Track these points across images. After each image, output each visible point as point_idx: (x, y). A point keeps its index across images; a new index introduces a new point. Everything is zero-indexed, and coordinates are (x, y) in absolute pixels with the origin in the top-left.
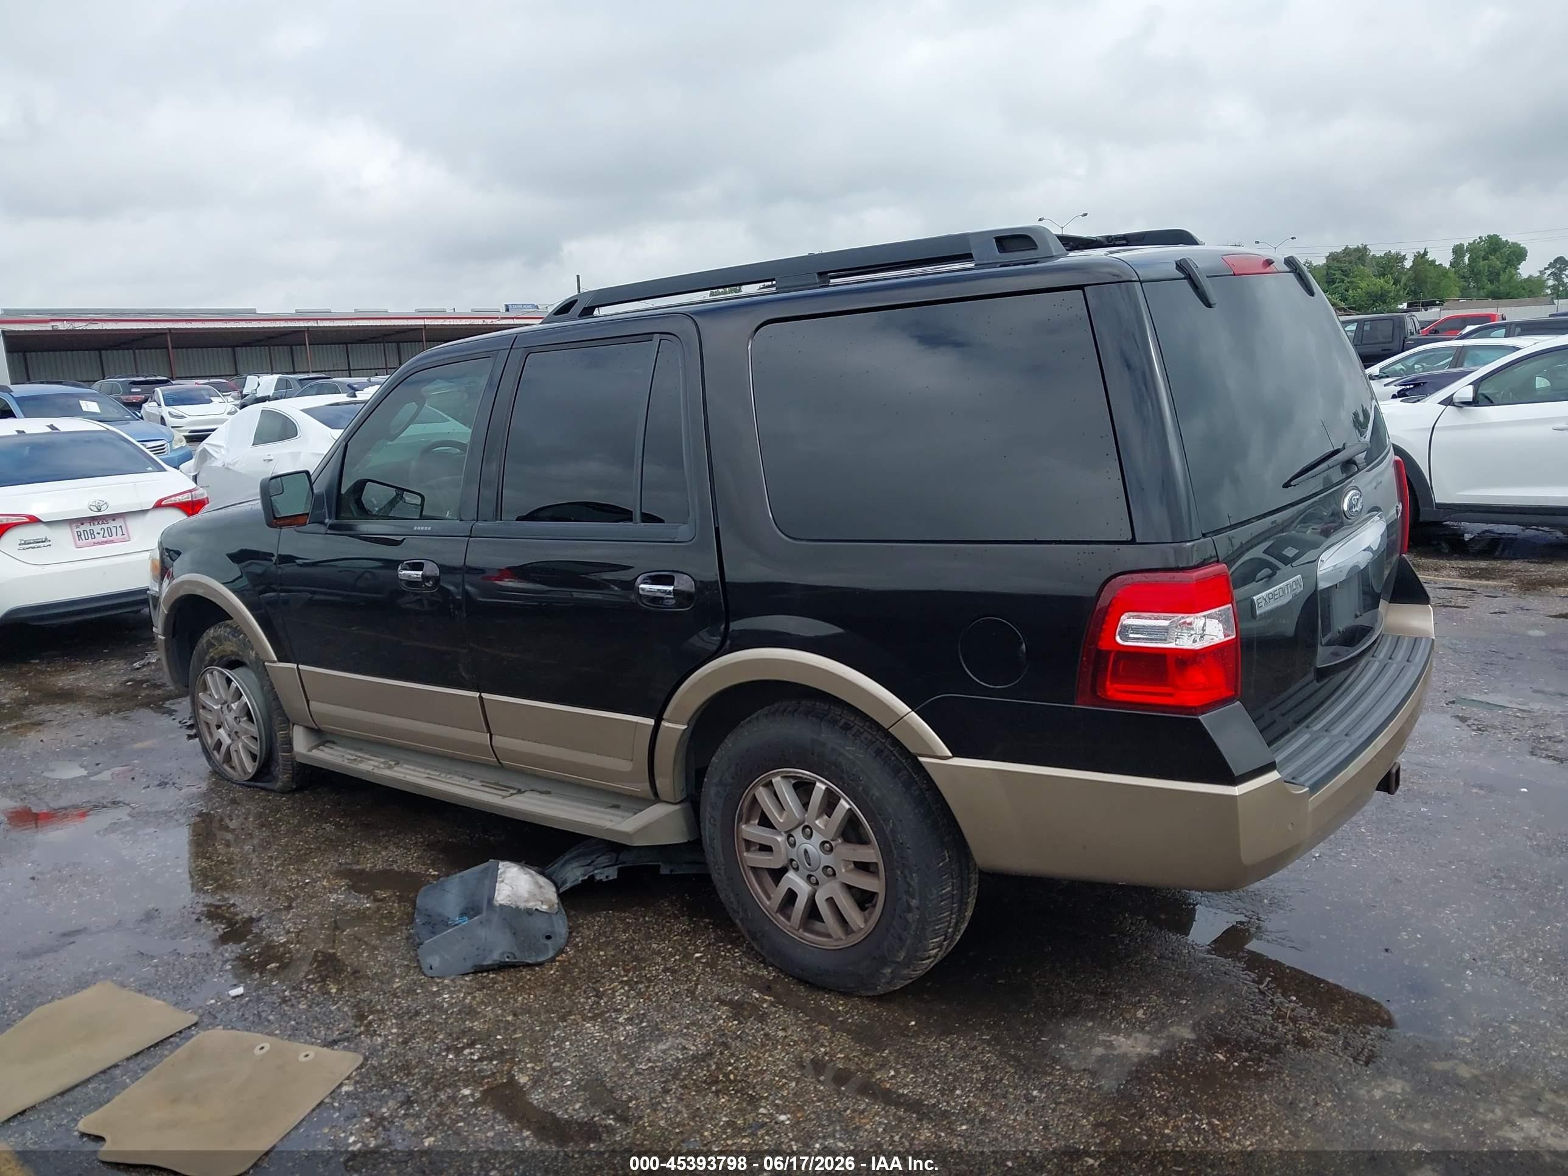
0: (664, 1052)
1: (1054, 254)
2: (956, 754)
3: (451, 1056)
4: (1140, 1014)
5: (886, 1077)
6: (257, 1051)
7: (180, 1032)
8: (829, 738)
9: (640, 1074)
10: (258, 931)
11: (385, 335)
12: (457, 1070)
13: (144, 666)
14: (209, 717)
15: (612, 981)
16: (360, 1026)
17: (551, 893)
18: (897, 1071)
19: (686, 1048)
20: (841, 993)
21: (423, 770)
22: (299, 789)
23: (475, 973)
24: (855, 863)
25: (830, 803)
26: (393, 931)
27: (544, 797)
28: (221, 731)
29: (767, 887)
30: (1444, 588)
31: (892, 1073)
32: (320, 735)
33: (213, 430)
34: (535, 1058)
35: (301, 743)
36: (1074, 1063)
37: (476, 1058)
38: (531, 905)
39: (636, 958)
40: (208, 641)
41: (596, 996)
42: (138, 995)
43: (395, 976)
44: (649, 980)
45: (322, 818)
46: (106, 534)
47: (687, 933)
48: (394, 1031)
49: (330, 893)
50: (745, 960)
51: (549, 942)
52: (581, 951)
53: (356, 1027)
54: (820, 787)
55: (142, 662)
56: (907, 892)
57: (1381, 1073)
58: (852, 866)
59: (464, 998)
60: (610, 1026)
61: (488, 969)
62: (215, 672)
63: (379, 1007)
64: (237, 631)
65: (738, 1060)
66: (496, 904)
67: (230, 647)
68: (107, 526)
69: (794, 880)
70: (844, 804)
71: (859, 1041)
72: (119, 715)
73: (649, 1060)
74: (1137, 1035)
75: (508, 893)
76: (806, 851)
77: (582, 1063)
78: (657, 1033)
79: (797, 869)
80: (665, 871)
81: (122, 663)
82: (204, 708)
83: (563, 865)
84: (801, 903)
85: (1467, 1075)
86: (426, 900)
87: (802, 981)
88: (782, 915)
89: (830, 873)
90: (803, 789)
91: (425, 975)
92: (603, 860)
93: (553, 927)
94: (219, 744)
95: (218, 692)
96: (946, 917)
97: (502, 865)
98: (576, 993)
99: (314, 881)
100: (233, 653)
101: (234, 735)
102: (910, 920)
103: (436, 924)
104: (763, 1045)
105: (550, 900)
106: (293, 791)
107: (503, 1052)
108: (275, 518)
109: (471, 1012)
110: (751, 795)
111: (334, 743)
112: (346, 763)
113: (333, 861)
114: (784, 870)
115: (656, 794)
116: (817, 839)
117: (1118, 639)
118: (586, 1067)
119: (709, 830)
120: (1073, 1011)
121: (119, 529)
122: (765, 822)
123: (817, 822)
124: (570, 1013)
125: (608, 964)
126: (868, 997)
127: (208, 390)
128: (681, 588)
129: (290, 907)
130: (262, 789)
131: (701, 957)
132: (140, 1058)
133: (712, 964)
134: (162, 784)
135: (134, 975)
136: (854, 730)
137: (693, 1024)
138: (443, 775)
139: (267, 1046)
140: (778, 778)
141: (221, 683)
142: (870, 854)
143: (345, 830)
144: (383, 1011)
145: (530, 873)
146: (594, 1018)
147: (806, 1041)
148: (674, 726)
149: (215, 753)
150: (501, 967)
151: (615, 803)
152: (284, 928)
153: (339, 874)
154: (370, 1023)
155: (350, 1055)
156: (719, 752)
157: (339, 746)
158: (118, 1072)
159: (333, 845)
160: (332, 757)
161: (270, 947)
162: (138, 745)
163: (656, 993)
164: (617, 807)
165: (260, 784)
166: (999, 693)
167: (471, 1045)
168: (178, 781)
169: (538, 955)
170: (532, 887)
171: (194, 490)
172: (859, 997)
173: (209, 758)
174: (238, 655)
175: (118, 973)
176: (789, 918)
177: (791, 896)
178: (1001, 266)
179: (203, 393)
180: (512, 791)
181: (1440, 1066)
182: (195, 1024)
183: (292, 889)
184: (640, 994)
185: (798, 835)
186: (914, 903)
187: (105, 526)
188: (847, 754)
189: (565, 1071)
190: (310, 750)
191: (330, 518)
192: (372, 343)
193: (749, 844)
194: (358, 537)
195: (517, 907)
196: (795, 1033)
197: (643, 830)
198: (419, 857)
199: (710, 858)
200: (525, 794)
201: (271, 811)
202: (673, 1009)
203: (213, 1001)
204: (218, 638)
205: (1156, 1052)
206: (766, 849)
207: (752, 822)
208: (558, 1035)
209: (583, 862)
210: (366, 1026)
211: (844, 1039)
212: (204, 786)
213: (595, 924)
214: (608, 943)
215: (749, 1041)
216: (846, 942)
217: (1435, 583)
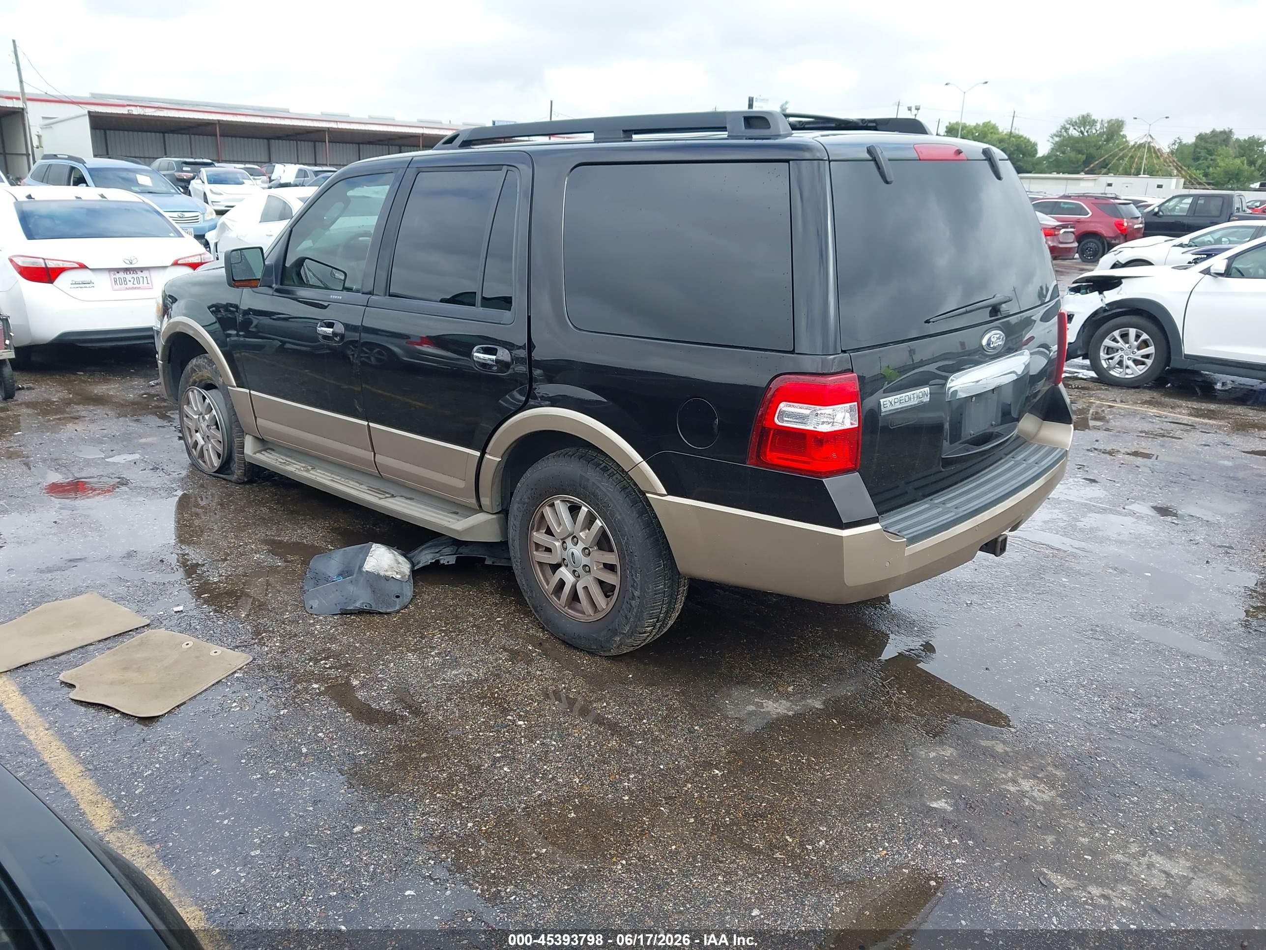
0: (455, 675)
1: (782, 133)
2: (670, 493)
3: (311, 664)
4: (790, 689)
5: (598, 707)
6: (184, 646)
7: (137, 629)
8: (592, 476)
9: (436, 687)
10: (200, 572)
11: (392, 139)
12: (313, 672)
13: (157, 384)
14: (190, 424)
15: (435, 629)
16: (255, 639)
17: (405, 567)
18: (608, 704)
19: (471, 675)
20: (588, 652)
21: (329, 475)
22: (250, 482)
23: (342, 614)
24: (605, 564)
25: (590, 521)
26: (293, 582)
27: (408, 501)
28: (198, 434)
29: (548, 577)
30: (1170, 422)
31: (605, 704)
32: (264, 443)
33: (232, 207)
34: (368, 671)
35: (250, 448)
36: (731, 713)
37: (328, 666)
38: (389, 574)
39: (456, 617)
40: (192, 368)
41: (421, 637)
42: (114, 603)
43: (287, 611)
44: (460, 631)
45: (262, 503)
46: (135, 282)
47: (496, 604)
48: (277, 644)
49: (256, 553)
50: (530, 625)
51: (397, 600)
52: (419, 608)
53: (253, 639)
54: (584, 510)
55: (156, 382)
56: (633, 586)
57: (942, 743)
58: (602, 566)
59: (331, 629)
60: (423, 655)
61: (351, 613)
62: (195, 391)
63: (271, 629)
64: (211, 362)
65: (504, 685)
66: (364, 570)
67: (206, 373)
68: (137, 275)
69: (565, 573)
70: (599, 523)
71: (590, 683)
72: (133, 418)
73: (444, 679)
74: (783, 701)
75: (374, 564)
76: (573, 554)
77: (397, 677)
78: (455, 663)
79: (567, 566)
80: (488, 562)
81: (142, 380)
82: (187, 417)
83: (421, 551)
84: (567, 589)
85: (1000, 751)
86: (317, 563)
87: (564, 642)
88: (555, 596)
89: (587, 569)
90: (574, 510)
91: (306, 612)
92: (448, 550)
93: (402, 590)
94: (196, 444)
95: (197, 406)
96: (658, 605)
97: (375, 546)
98: (408, 634)
99: (246, 544)
100: (209, 378)
101: (206, 438)
102: (634, 606)
103: (319, 579)
104: (524, 679)
105: (404, 573)
106: (244, 483)
107: (348, 665)
108: (234, 280)
109: (333, 639)
110: (539, 513)
111: (273, 450)
112: (278, 465)
113: (262, 533)
114: (558, 566)
115: (480, 506)
116: (581, 545)
117: (776, 419)
118: (400, 679)
119: (513, 534)
120: (745, 681)
121: (145, 279)
122: (549, 532)
123: (581, 534)
124: (400, 646)
125: (434, 618)
126: (606, 657)
127: (241, 173)
128: (501, 358)
129: (226, 560)
130: (224, 479)
131: (500, 621)
132: (107, 642)
133: (506, 627)
134: (155, 469)
135: (113, 591)
136: (610, 471)
137: (482, 661)
138: (343, 480)
139: (191, 644)
140: (559, 501)
141: (199, 399)
142: (612, 558)
143: (276, 513)
144: (273, 632)
145: (393, 553)
146: (415, 651)
147: (554, 679)
148: (493, 458)
149: (193, 450)
150: (361, 612)
151: (455, 510)
152: (219, 573)
153: (265, 542)
154: (263, 638)
155: (244, 655)
156: (522, 480)
157: (277, 453)
158: (91, 648)
159: (264, 521)
160: (270, 460)
161: (207, 583)
162: (143, 440)
163: (463, 640)
164: (456, 513)
165: (222, 476)
166: (699, 453)
167: (326, 658)
168: (165, 468)
169: (388, 607)
170: (392, 562)
171: (203, 254)
172: (600, 656)
173: (189, 454)
174: (211, 380)
175: (102, 588)
176: (559, 599)
177: (562, 584)
178: (746, 139)
179: (239, 176)
180: (387, 495)
181: (984, 743)
182: (148, 625)
183: (229, 547)
184: (451, 639)
185: (569, 541)
186: (637, 593)
187: (135, 276)
188: (602, 488)
189: (385, 681)
190: (255, 453)
191: (276, 284)
192: (379, 144)
193: (538, 546)
194: (296, 299)
195: (379, 574)
196: (549, 673)
197: (467, 530)
198: (323, 536)
199: (512, 554)
200: (396, 498)
201: (226, 495)
202: (471, 650)
203: (162, 613)
204: (198, 366)
205: (791, 713)
206: (548, 550)
207: (541, 531)
208: (387, 658)
209: (433, 551)
210: (259, 639)
211: (580, 681)
212: (184, 473)
213: (432, 592)
214: (439, 605)
215: (515, 675)
216: (593, 617)
217: (1166, 418)
